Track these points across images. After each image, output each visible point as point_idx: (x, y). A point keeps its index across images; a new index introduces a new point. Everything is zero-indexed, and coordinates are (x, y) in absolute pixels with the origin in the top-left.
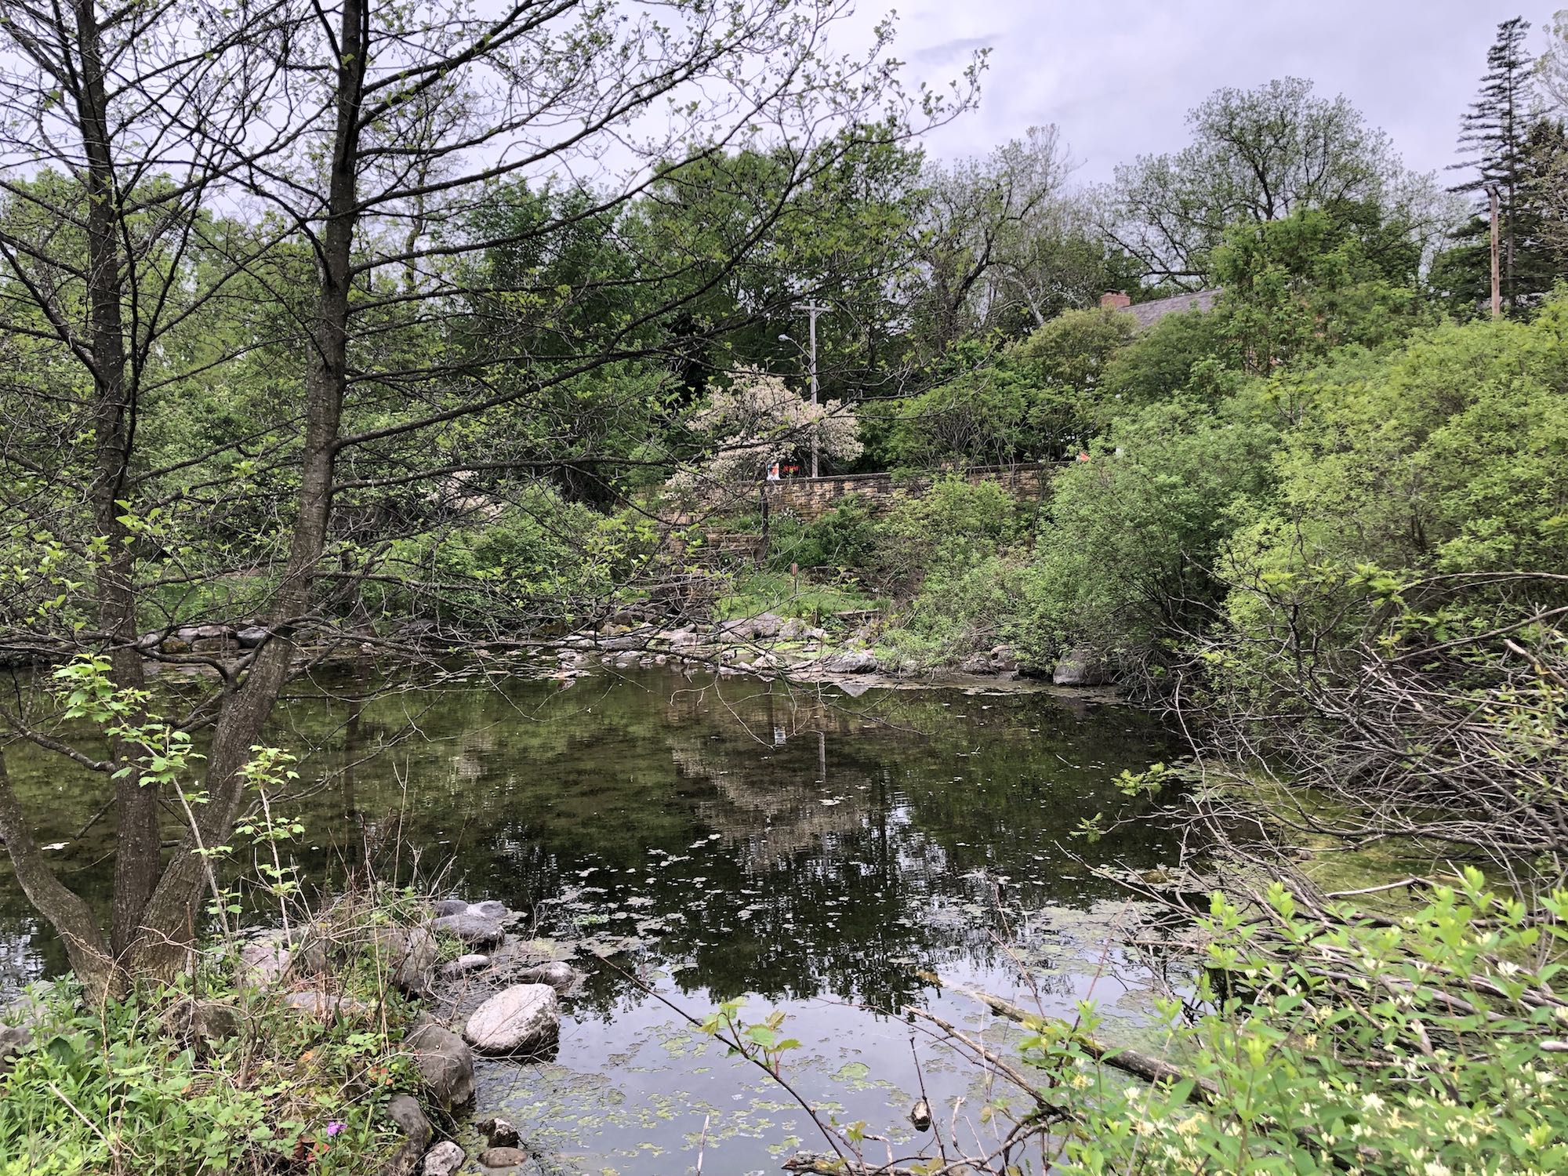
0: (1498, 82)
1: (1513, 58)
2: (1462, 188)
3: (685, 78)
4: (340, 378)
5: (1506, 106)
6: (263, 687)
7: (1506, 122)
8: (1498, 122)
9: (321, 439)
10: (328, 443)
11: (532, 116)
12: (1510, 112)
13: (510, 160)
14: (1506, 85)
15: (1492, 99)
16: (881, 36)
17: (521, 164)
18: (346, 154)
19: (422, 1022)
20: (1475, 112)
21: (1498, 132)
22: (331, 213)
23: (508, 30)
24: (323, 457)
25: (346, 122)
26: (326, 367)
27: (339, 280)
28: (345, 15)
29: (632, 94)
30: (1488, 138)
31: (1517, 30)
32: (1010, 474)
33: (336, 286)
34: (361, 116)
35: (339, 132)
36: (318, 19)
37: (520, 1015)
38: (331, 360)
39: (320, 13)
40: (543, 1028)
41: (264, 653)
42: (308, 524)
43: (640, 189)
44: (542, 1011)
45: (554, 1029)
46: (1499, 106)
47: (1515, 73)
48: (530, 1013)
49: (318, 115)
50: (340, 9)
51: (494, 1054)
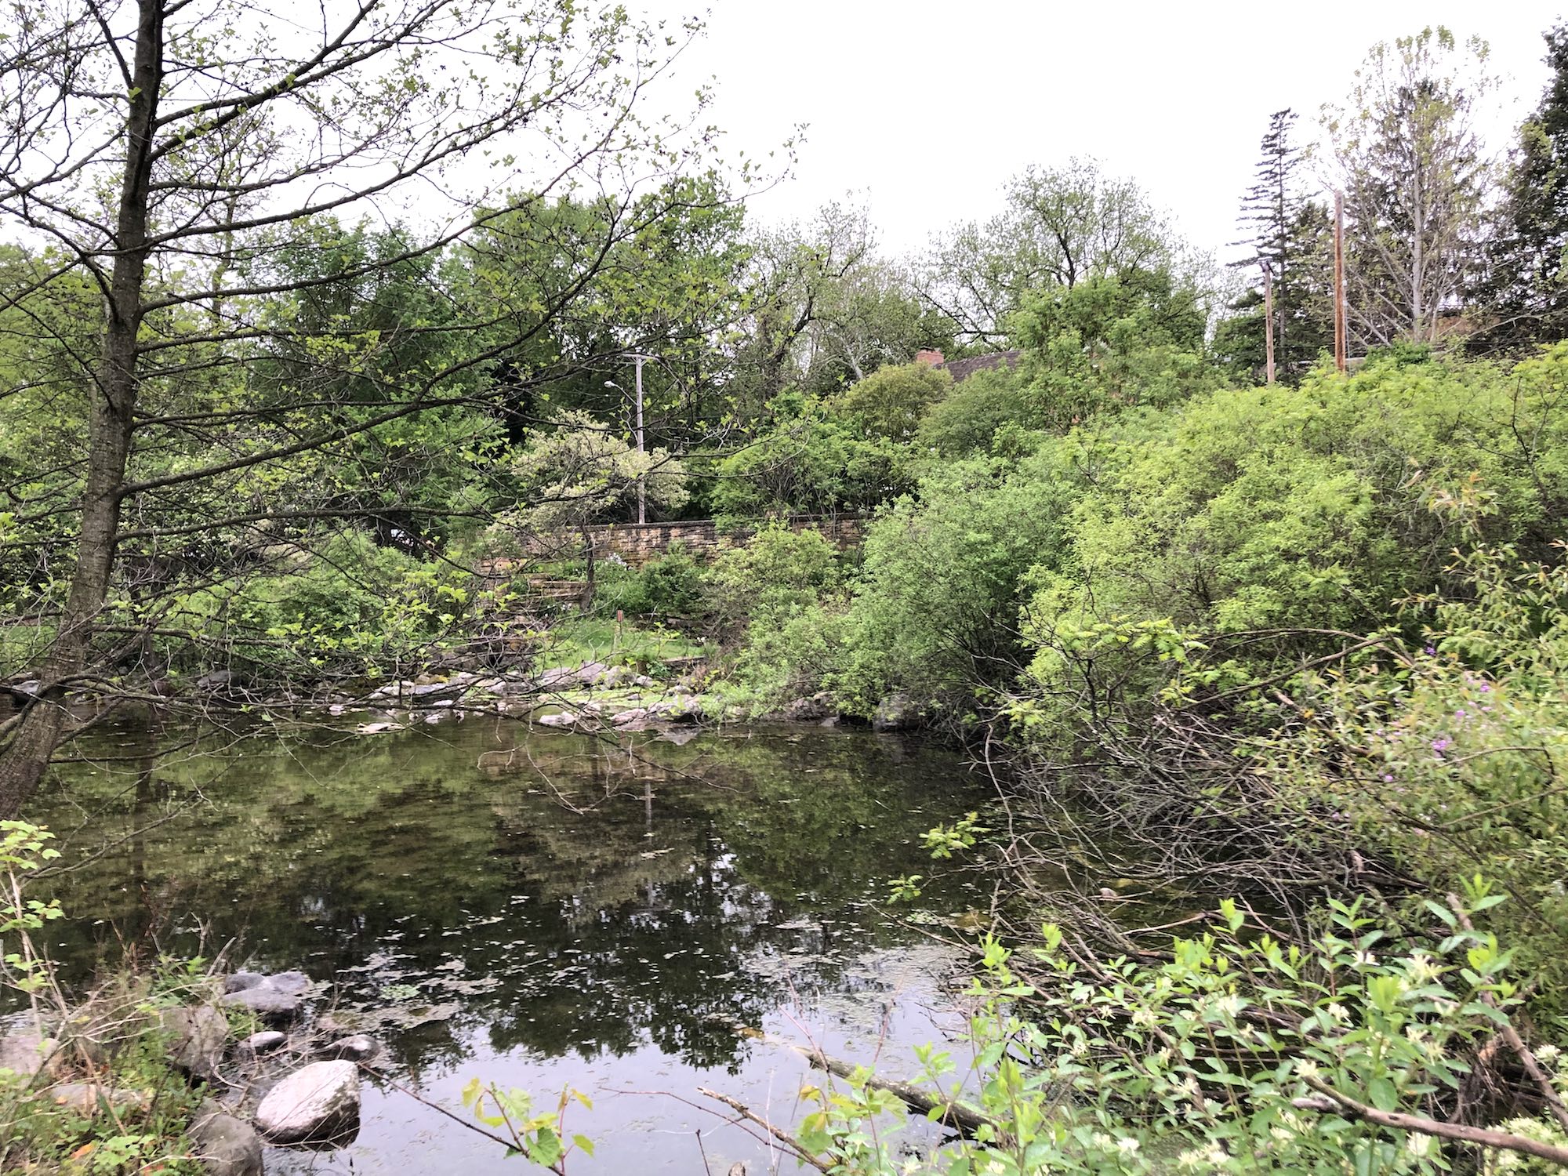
0: (1269, 167)
1: (1283, 146)
2: (1241, 263)
3: (504, 128)
4: (126, 420)
5: (1277, 190)
6: (31, 751)
7: (1277, 204)
8: (1269, 204)
9: (104, 486)
10: (112, 489)
11: (344, 158)
12: (1280, 195)
13: (319, 200)
14: (1277, 170)
15: (1266, 183)
16: (701, 99)
17: (329, 206)
18: (136, 187)
19: (205, 1110)
20: (1250, 194)
21: (1270, 213)
22: (120, 248)
23: (317, 70)
24: (106, 504)
25: (137, 154)
26: (111, 408)
27: (128, 317)
28: (139, 43)
29: (447, 142)
30: (1261, 218)
31: (1287, 119)
32: (832, 523)
33: (123, 323)
34: (154, 148)
35: (130, 164)
36: (108, 46)
37: (317, 1096)
38: (117, 400)
39: (111, 40)
40: (343, 1108)
41: (33, 714)
42: (87, 575)
43: (455, 236)
44: (342, 1090)
45: (354, 1107)
46: (1271, 190)
47: (1285, 159)
48: (329, 1094)
49: (108, 145)
50: (135, 36)
51: (288, 1139)
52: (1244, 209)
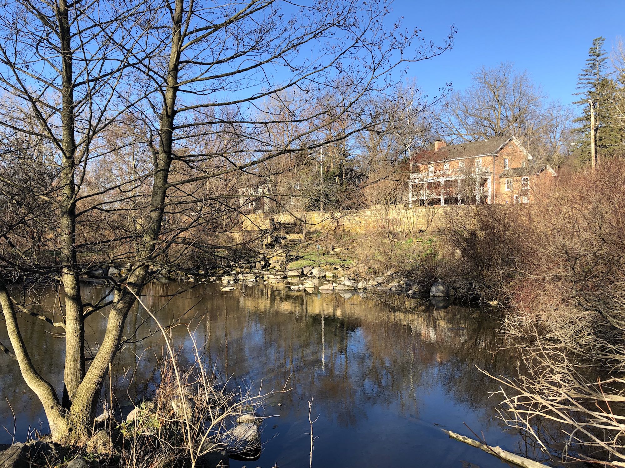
0: (592, 62)
1: (599, 53)
3: (314, 37)
5: (596, 71)
8: (593, 77)
12: (597, 74)
13: (243, 67)
14: (597, 63)
15: (590, 68)
18: (176, 62)
20: (584, 73)
21: (592, 81)
30: (589, 83)
31: (600, 41)
46: (593, 71)
47: (600, 58)
52: (581, 79)
